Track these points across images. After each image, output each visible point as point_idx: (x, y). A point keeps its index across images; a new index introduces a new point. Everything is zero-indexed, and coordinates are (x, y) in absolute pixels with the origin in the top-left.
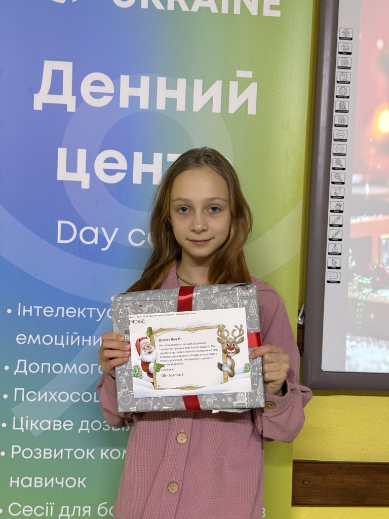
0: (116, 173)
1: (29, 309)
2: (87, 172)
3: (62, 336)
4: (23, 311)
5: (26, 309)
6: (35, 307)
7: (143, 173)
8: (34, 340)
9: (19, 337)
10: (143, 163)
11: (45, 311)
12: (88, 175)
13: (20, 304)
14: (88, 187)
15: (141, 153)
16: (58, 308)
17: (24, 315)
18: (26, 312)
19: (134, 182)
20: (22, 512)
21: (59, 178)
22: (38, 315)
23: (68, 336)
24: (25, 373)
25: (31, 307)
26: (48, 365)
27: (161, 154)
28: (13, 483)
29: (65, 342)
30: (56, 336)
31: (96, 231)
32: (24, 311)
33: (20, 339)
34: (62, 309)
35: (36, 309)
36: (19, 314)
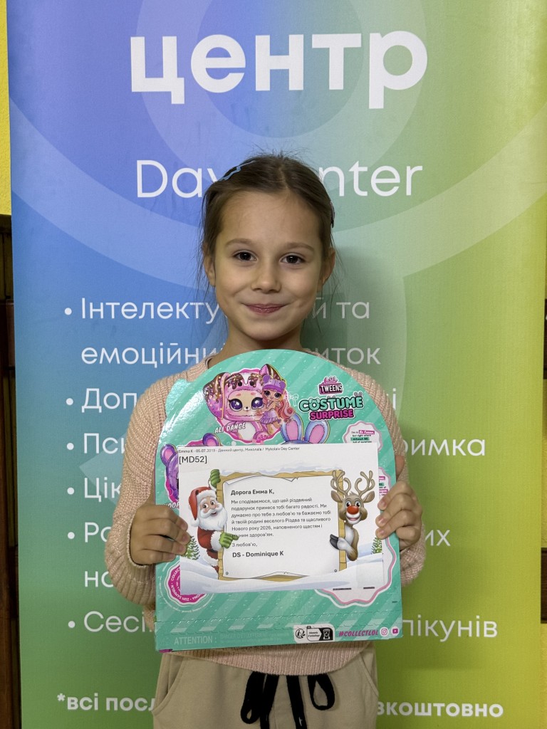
0: (227, 75)
1: (99, 308)
2: (179, 76)
3: (153, 350)
4: (90, 310)
5: (94, 308)
6: (107, 304)
7: (271, 71)
8: (110, 356)
9: (86, 353)
10: (272, 54)
11: (123, 310)
12: (182, 80)
13: (84, 300)
14: (182, 101)
15: (267, 38)
16: (145, 304)
17: (91, 317)
18: (94, 313)
19: (258, 89)
20: (105, 626)
21: (134, 90)
22: (113, 317)
23: (162, 350)
24: (98, 410)
25: (102, 304)
26: (133, 397)
27: (302, 36)
28: (88, 581)
29: (157, 359)
30: (143, 350)
31: (198, 175)
32: (92, 310)
33: (88, 356)
34: (150, 306)
35: (111, 306)
36: (84, 317)
